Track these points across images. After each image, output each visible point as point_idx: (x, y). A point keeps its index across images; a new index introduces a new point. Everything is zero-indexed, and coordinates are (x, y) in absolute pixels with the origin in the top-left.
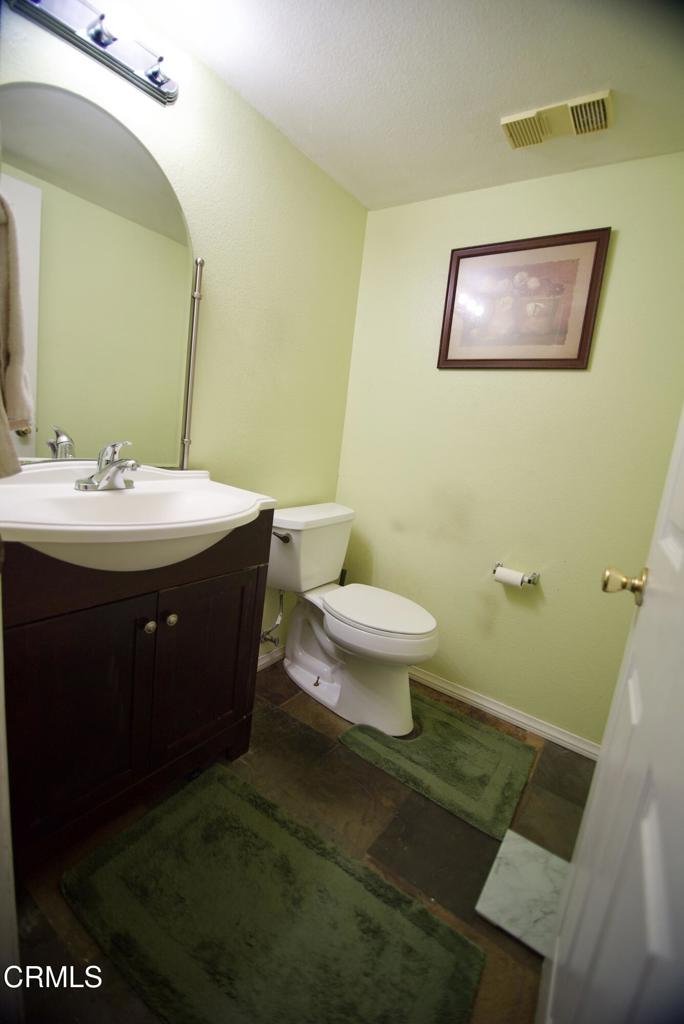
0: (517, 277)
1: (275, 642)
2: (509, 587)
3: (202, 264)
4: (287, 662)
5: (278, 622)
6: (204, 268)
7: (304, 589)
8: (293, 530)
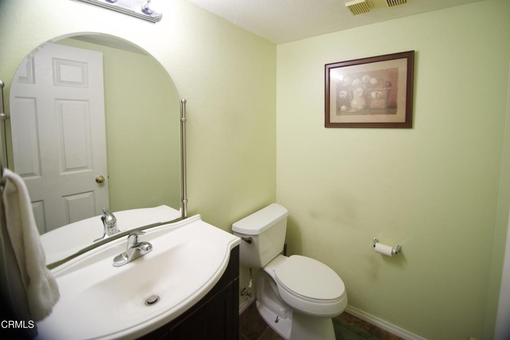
0: (364, 78)
1: (249, 295)
2: (385, 256)
3: (185, 102)
4: (258, 304)
5: (250, 286)
6: (186, 104)
7: (263, 265)
8: (253, 235)
